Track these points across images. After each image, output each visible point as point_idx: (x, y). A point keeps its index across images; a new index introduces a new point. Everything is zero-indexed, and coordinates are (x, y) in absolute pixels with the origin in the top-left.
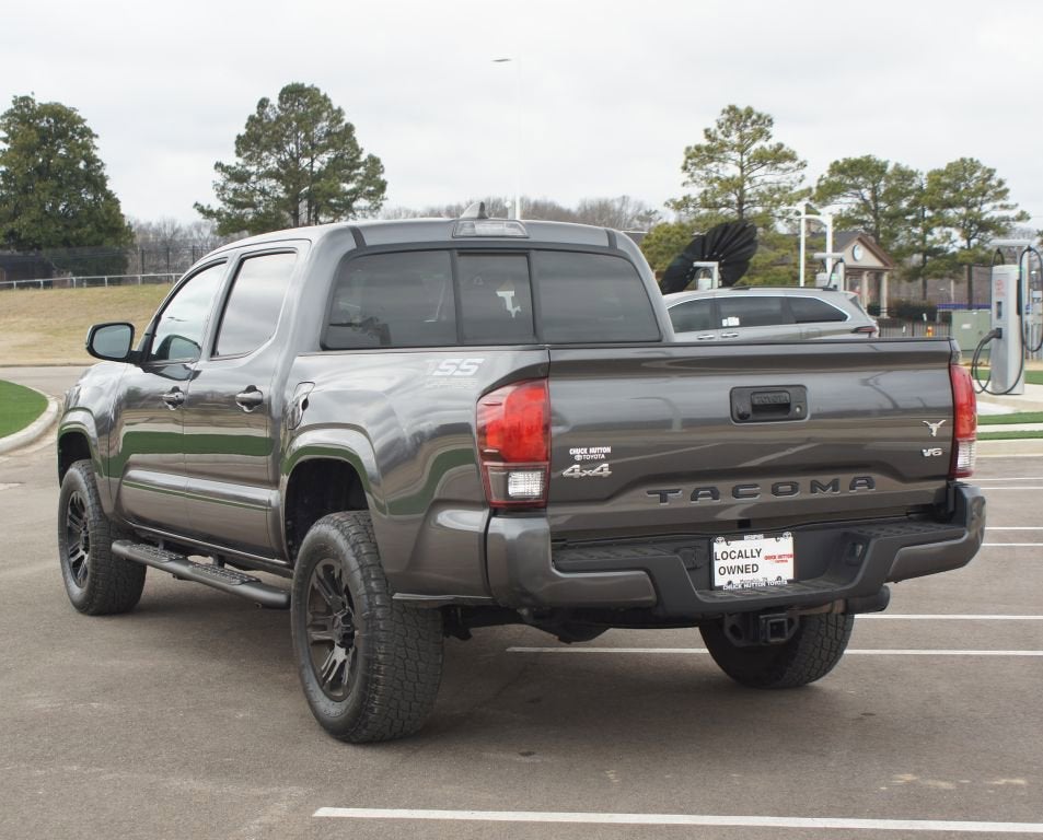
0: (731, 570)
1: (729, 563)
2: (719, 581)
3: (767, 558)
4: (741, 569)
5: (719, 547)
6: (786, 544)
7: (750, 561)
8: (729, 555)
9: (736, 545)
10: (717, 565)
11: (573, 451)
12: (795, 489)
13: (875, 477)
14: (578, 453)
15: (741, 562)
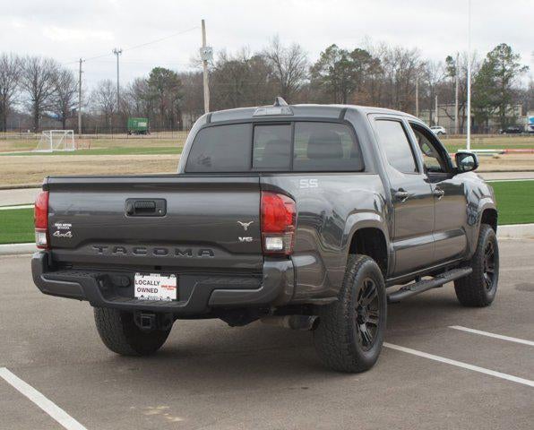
0: (144, 290)
1: (142, 286)
2: (137, 294)
3: (163, 286)
4: (148, 290)
5: (138, 278)
6: (172, 281)
7: (154, 287)
8: (143, 282)
9: (146, 278)
10: (136, 286)
11: (56, 225)
12: (166, 252)
13: (213, 250)
14: (58, 225)
15: (149, 287)
